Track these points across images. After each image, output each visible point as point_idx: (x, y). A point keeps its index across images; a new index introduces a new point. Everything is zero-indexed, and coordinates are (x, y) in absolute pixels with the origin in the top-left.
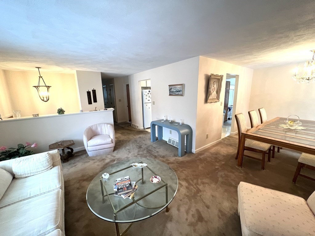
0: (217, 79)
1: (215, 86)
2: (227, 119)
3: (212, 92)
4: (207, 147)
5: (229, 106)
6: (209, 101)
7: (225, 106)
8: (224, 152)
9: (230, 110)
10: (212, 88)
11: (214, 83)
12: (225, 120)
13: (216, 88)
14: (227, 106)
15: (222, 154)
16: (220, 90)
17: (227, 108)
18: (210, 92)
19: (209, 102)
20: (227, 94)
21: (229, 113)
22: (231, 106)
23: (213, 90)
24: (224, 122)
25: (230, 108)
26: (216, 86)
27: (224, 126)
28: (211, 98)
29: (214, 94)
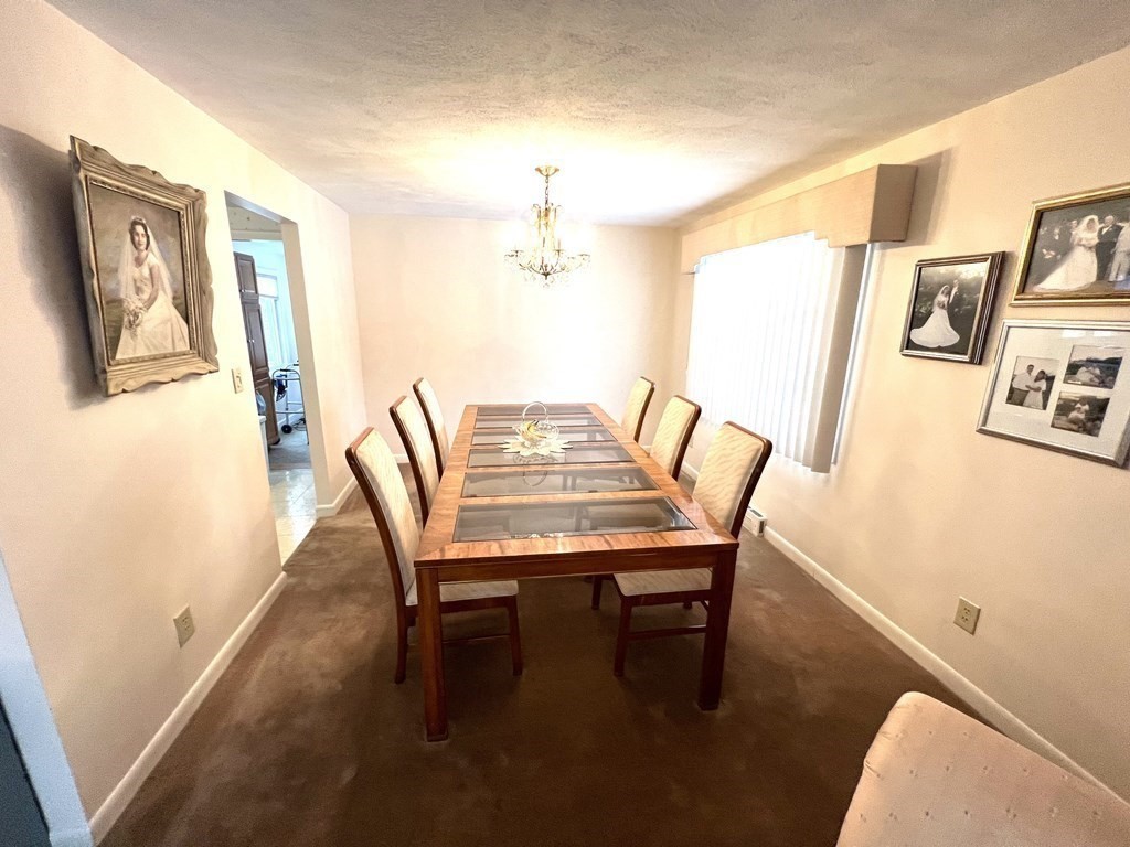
0: (155, 204)
1: (154, 258)
2: (280, 429)
3: (133, 302)
4: (199, 702)
5: (274, 373)
6: (115, 376)
7: (256, 377)
8: (326, 661)
9: (282, 390)
10: (128, 272)
11: (133, 232)
12: (272, 441)
13: (165, 275)
14: (267, 374)
15: (320, 686)
16: (204, 292)
17: (269, 387)
18: (117, 302)
19: (132, 384)
20: (254, 316)
21: (279, 405)
22: (284, 373)
23: (138, 290)
24: (269, 449)
25: (280, 382)
26: (166, 259)
27: (276, 473)
28: (142, 352)
29: (158, 322)
